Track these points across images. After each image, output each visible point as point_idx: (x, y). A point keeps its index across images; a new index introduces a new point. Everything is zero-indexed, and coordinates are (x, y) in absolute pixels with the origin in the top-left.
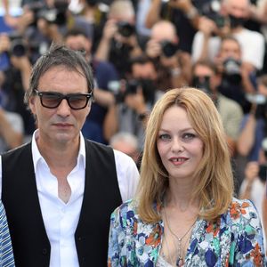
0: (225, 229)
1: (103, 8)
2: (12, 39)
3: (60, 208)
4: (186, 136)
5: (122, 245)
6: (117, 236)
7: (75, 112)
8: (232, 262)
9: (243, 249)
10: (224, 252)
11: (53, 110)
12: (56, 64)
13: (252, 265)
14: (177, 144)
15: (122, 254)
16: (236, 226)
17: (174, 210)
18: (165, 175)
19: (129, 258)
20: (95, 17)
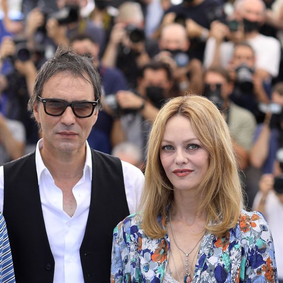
0: (235, 243)
1: (112, 11)
2: (16, 42)
3: (65, 221)
4: (190, 146)
5: (126, 261)
6: (120, 253)
7: (81, 120)
8: (243, 277)
9: (253, 264)
10: (235, 267)
11: (57, 119)
12: (61, 69)
13: (264, 280)
14: (180, 155)
15: (125, 272)
16: (246, 240)
17: (180, 224)
18: (169, 188)
19: (134, 276)
20: (104, 21)
